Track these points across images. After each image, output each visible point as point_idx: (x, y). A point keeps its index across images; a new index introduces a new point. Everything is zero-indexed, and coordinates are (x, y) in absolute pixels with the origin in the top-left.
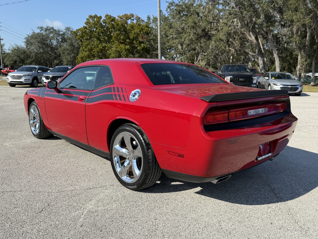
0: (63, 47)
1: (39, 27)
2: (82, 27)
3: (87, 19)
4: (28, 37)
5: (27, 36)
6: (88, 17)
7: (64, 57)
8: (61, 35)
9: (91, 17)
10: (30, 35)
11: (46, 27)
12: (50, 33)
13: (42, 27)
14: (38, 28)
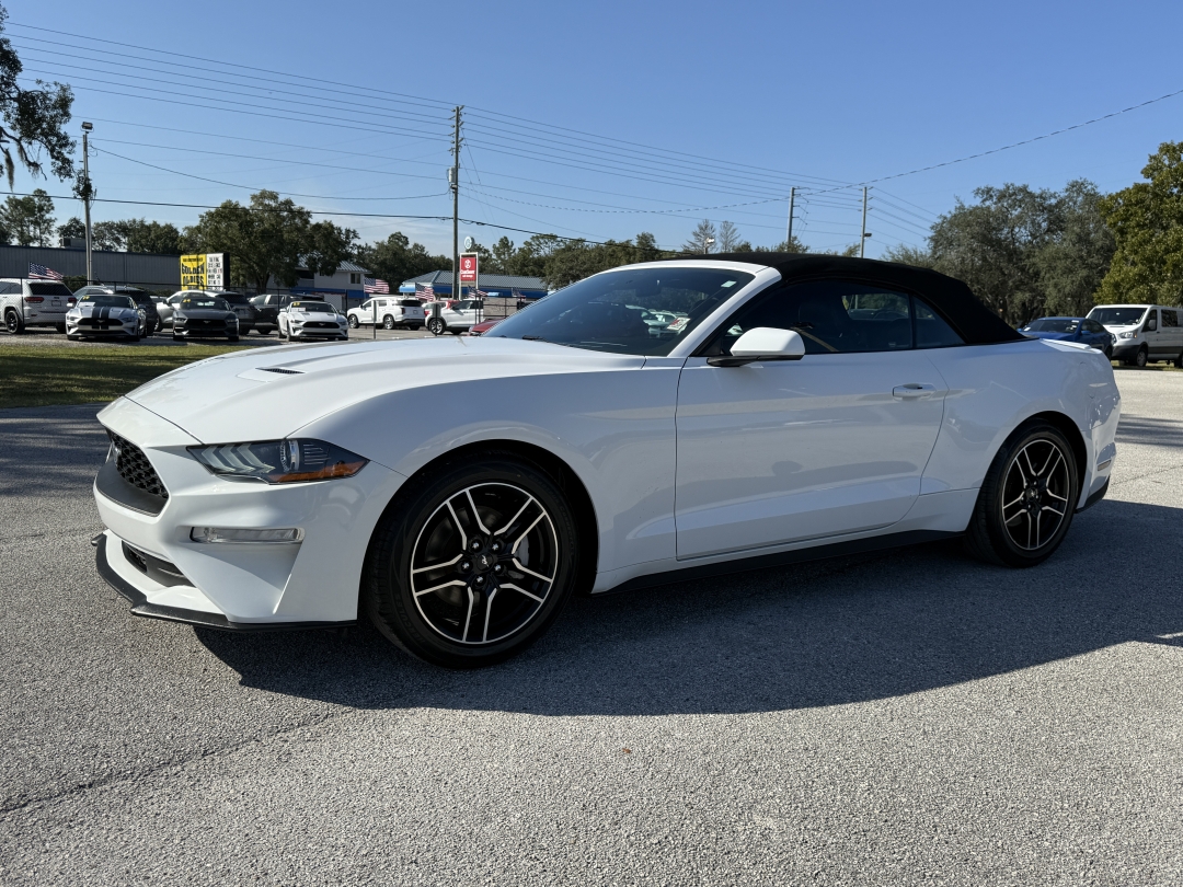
0: (1049, 250)
1: (979, 189)
2: (1131, 187)
3: (1152, 158)
4: (944, 222)
5: (940, 221)
6: (1155, 152)
7: (1052, 282)
8: (1050, 209)
9: (1168, 151)
10: (949, 216)
11: (1001, 187)
12: (1013, 206)
13: (991, 189)
14: (977, 192)
